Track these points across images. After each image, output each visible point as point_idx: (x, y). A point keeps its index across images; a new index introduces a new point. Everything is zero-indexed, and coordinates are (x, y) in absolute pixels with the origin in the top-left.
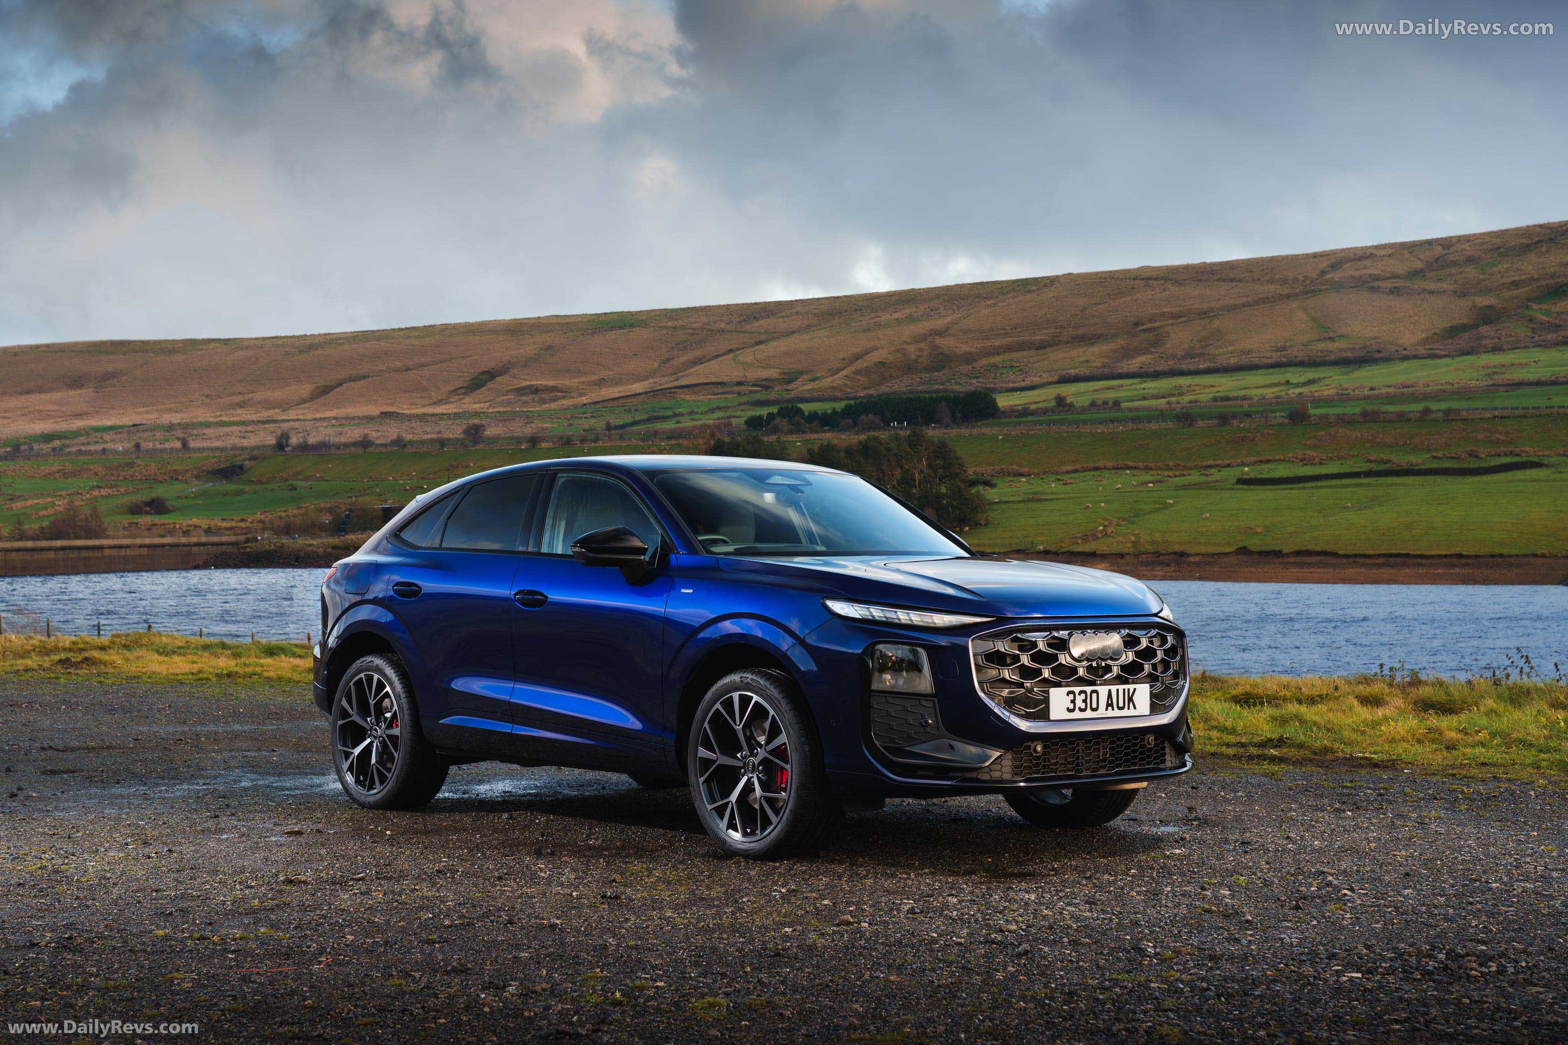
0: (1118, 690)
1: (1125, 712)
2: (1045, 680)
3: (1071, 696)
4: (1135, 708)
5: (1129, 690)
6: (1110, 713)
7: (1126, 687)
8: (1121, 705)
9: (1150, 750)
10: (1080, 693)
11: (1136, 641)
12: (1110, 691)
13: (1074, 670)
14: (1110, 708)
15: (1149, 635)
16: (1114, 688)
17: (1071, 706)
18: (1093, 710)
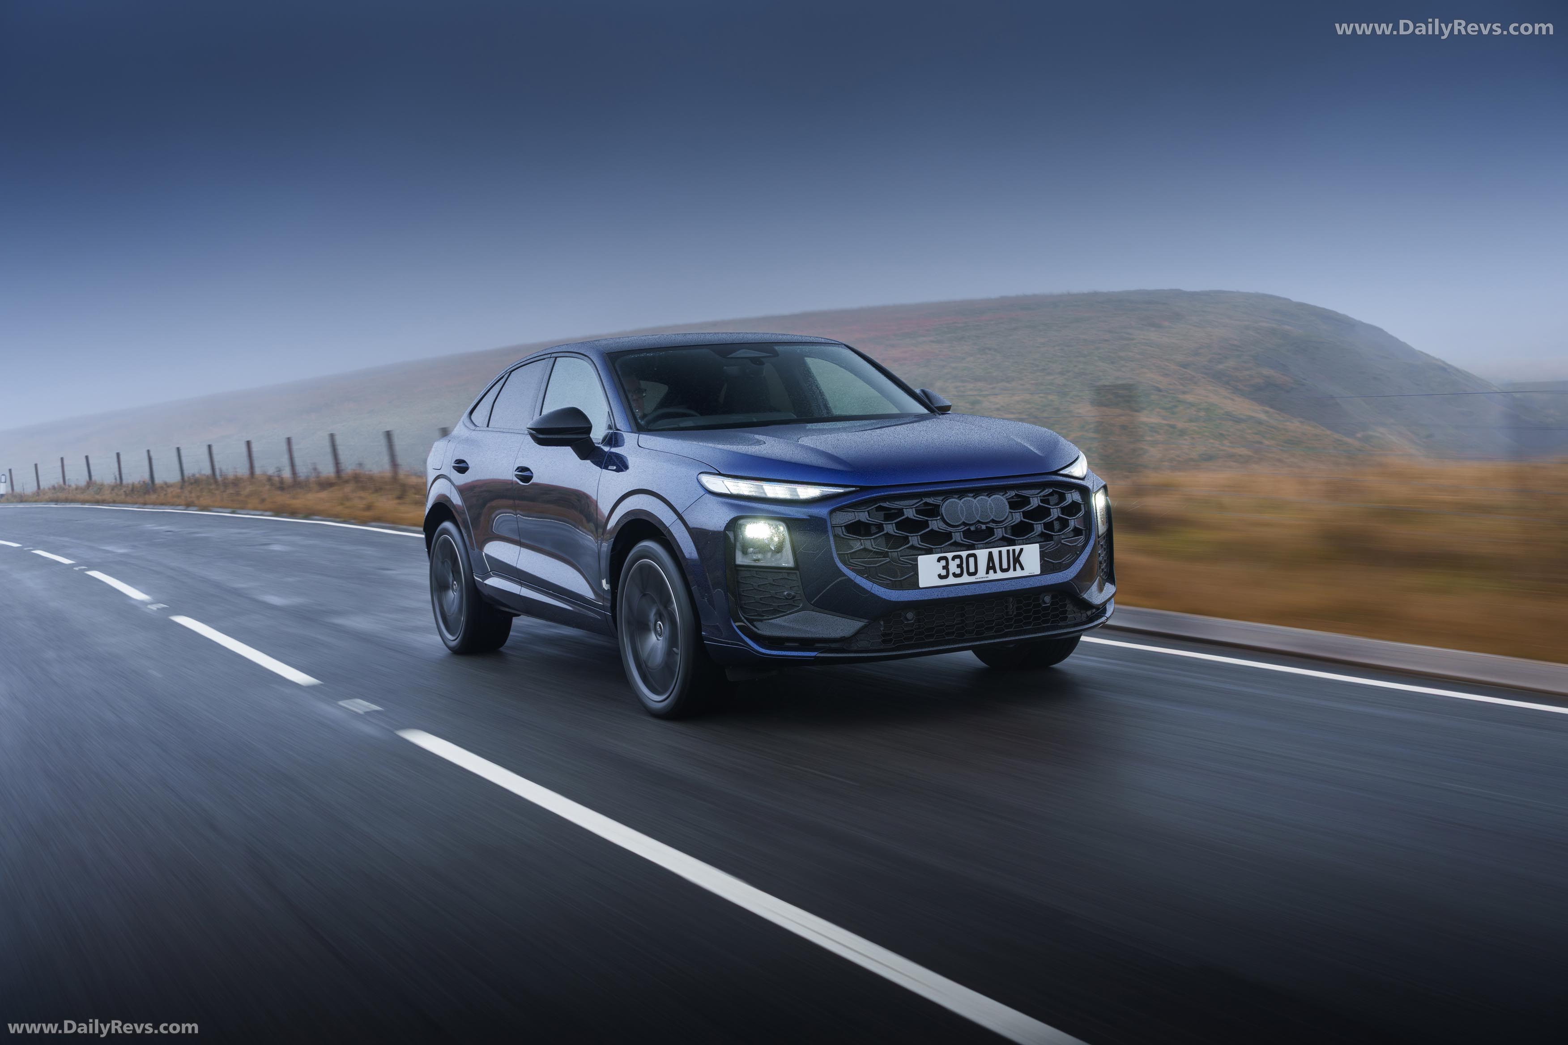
0: (1000, 552)
1: (1011, 574)
2: (913, 547)
3: (943, 563)
4: (1022, 568)
5: (1014, 551)
6: (992, 576)
7: (1011, 548)
8: (1005, 566)
9: (1046, 608)
10: (954, 558)
11: (1026, 501)
12: (990, 554)
13: (949, 536)
14: (991, 572)
15: (1042, 494)
16: (995, 551)
17: (944, 573)
18: (970, 574)
